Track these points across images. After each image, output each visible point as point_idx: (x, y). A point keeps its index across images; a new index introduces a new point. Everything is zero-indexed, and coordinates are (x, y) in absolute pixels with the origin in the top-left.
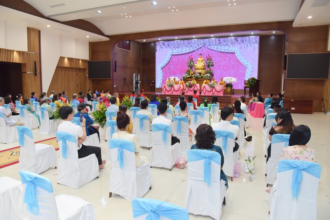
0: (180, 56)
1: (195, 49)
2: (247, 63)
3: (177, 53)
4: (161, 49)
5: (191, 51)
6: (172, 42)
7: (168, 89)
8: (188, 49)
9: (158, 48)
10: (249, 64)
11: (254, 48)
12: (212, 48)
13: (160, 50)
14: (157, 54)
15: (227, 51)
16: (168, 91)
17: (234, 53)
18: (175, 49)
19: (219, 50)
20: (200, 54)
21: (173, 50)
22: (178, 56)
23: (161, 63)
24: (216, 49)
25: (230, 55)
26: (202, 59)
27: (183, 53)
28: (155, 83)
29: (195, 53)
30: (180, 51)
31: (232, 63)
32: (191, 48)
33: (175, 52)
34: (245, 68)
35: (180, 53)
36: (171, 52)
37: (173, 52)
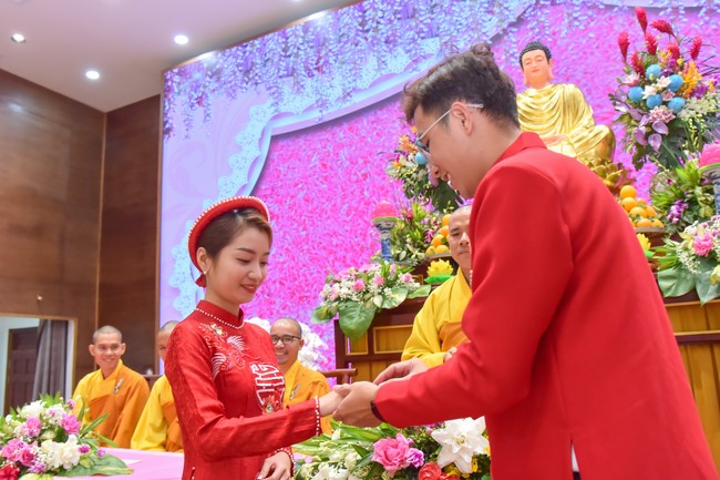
0: (341, 134)
3: (315, 117)
4: (199, 111)
6: (273, 42)
8: (398, 61)
9: (176, 110)
13: (189, 127)
14: (171, 149)
18: (299, 87)
20: (532, 47)
21: (278, 96)
22: (317, 140)
27: (359, 101)
30: (338, 92)
32: (432, 46)
33: (299, 108)
36: (270, 112)
37: (278, 116)
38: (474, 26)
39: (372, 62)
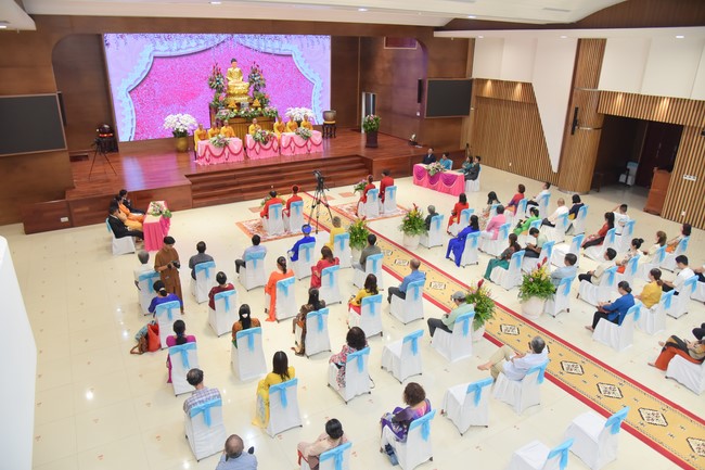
0: (177, 60)
1: (210, 45)
2: (312, 75)
3: (168, 54)
4: (122, 41)
5: (201, 48)
7: (217, 152)
8: (193, 43)
10: (317, 79)
11: (324, 48)
12: (248, 44)
14: (110, 52)
15: (277, 52)
16: (217, 157)
17: (291, 56)
18: (163, 43)
19: (262, 49)
20: (233, 60)
21: (155, 44)
22: (169, 60)
23: (126, 77)
24: (256, 47)
25: (284, 59)
26: (237, 70)
27: (181, 52)
28: (113, 130)
29: (211, 53)
30: (174, 48)
31: (289, 75)
32: (202, 42)
33: (163, 49)
34: (310, 85)
35: (173, 54)
36: (152, 49)
37: (155, 50)
38: (213, 40)
39: (185, 42)
